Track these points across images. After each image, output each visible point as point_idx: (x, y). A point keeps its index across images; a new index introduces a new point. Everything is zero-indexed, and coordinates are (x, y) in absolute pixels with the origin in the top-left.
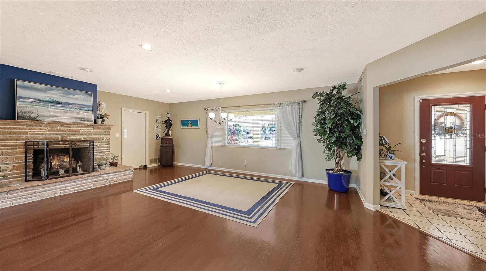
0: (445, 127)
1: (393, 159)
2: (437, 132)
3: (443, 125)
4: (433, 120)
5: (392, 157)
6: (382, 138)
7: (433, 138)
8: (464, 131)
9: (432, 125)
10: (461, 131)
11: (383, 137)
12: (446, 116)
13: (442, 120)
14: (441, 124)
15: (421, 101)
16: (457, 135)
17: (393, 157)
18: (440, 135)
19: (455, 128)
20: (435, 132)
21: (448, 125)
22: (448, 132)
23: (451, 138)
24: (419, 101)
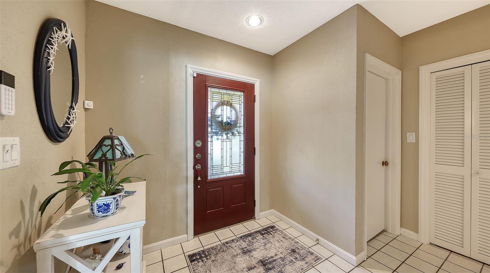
0: (222, 123)
1: (112, 211)
2: (214, 130)
3: (220, 119)
4: (209, 111)
5: (108, 205)
6: (116, 142)
7: (209, 139)
8: (239, 129)
9: (209, 119)
10: (236, 129)
11: (118, 139)
12: (222, 107)
13: (218, 112)
14: (218, 118)
15: (195, 75)
16: (233, 134)
17: (112, 207)
18: (216, 134)
19: (231, 124)
20: (212, 129)
21: (225, 121)
22: (225, 130)
23: (227, 138)
24: (192, 75)
